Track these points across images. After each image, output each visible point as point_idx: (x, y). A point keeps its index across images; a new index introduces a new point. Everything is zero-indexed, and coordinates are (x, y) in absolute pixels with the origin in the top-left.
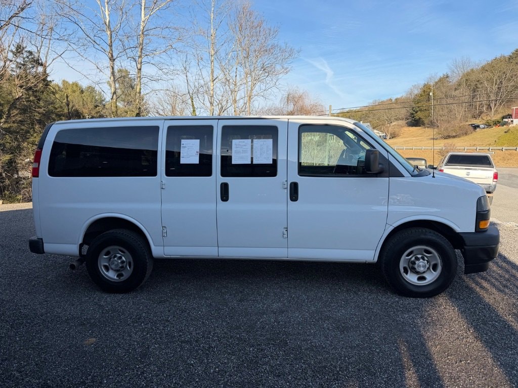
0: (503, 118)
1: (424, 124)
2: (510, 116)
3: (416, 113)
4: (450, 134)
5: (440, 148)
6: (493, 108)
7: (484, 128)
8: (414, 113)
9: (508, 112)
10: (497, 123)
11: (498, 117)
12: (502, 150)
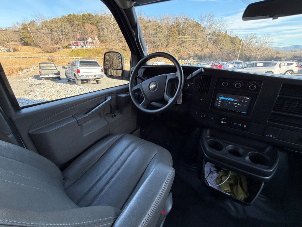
0: (68, 45)
1: (31, 45)
2: (70, 45)
3: (24, 38)
4: (48, 51)
5: (48, 57)
6: (62, 40)
7: (62, 49)
8: (23, 38)
9: (69, 43)
10: (66, 47)
11: (66, 45)
12: (74, 58)
